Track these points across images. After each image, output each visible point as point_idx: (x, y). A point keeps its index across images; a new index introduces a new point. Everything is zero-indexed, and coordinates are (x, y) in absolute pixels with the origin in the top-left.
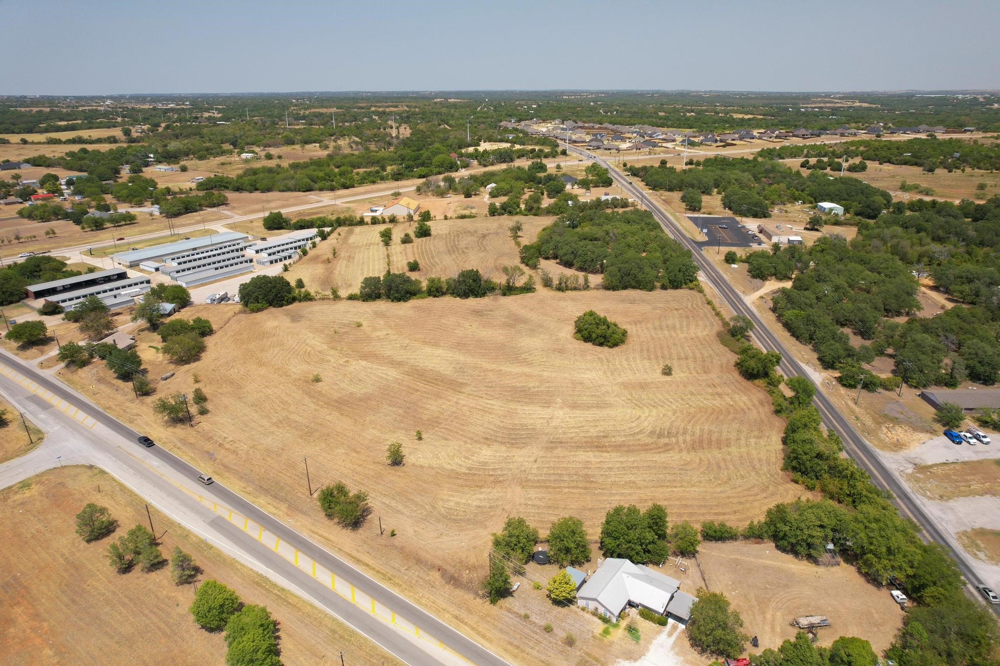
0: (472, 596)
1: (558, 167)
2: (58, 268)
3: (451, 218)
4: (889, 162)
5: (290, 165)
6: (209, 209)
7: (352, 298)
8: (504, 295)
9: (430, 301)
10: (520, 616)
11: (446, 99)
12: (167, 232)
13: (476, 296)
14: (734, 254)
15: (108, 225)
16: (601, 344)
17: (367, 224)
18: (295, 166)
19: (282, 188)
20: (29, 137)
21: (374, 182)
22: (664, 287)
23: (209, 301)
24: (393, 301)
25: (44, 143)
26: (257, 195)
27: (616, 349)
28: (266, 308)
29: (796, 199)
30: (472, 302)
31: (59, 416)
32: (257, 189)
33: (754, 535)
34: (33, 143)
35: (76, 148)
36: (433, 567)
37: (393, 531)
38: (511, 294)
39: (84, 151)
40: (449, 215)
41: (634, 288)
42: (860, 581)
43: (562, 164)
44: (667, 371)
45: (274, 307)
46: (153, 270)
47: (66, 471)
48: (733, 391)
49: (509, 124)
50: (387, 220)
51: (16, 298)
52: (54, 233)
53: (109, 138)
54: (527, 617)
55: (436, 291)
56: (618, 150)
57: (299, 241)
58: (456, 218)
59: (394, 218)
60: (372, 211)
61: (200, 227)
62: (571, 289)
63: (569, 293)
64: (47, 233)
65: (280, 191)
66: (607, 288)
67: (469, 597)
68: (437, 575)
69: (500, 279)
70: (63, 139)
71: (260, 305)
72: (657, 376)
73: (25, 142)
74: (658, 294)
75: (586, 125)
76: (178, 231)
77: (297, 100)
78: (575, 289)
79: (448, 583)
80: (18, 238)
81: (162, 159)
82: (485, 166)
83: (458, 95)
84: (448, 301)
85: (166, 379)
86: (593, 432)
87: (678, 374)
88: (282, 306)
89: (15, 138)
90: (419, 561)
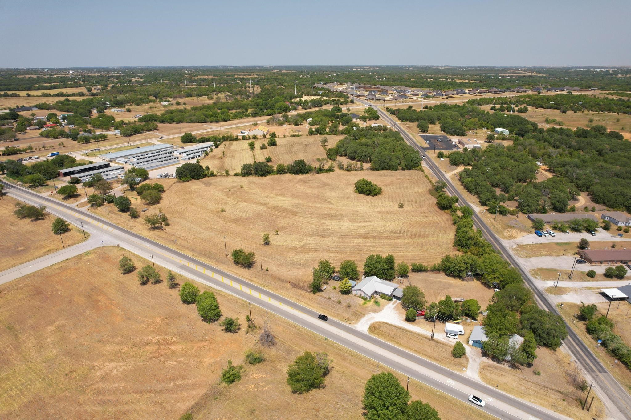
0: (305, 292)
1: (349, 109)
2: (72, 162)
4: (542, 107)
5: (191, 108)
6: (147, 132)
7: (236, 175)
8: (318, 173)
9: (278, 176)
10: (326, 298)
11: (280, 70)
12: (127, 144)
13: (303, 173)
14: (442, 153)
15: (92, 140)
16: (368, 195)
17: (240, 140)
18: (195, 109)
19: (188, 121)
20: (32, 93)
21: (241, 118)
22: (403, 169)
23: (159, 177)
24: (258, 176)
25: (40, 96)
26: (174, 125)
27: (375, 197)
28: (191, 180)
29: (484, 127)
30: (301, 177)
31: (95, 227)
32: (174, 122)
33: (436, 270)
34: (34, 96)
35: (62, 99)
36: (287, 282)
37: (267, 269)
38: (321, 173)
39: (67, 100)
40: (286, 135)
41: (387, 169)
42: (482, 286)
43: (351, 108)
44: (401, 206)
45: (195, 179)
46: (124, 163)
47: (105, 248)
48: (434, 215)
49: (320, 85)
50: (251, 137)
51: (54, 176)
52: (63, 145)
53: (79, 93)
54: (329, 298)
55: (281, 171)
56: (384, 100)
57: (203, 148)
58: (290, 136)
59: (256, 136)
60: (242, 133)
61: (145, 141)
62: (354, 170)
63: (353, 172)
64: (60, 145)
65: (187, 123)
66: (373, 169)
67: (303, 292)
68: (288, 285)
69: (316, 165)
70: (52, 94)
71: (187, 178)
72: (396, 208)
73: (29, 95)
74: (400, 173)
75: (366, 86)
76: (132, 144)
77: (188, 71)
78: (356, 170)
79: (294, 287)
80: (44, 147)
81: (114, 105)
82: (306, 109)
83: (287, 68)
84: (288, 176)
85: (144, 211)
86: (362, 231)
87: (406, 208)
88: (199, 179)
89: (23, 93)
90: (280, 280)
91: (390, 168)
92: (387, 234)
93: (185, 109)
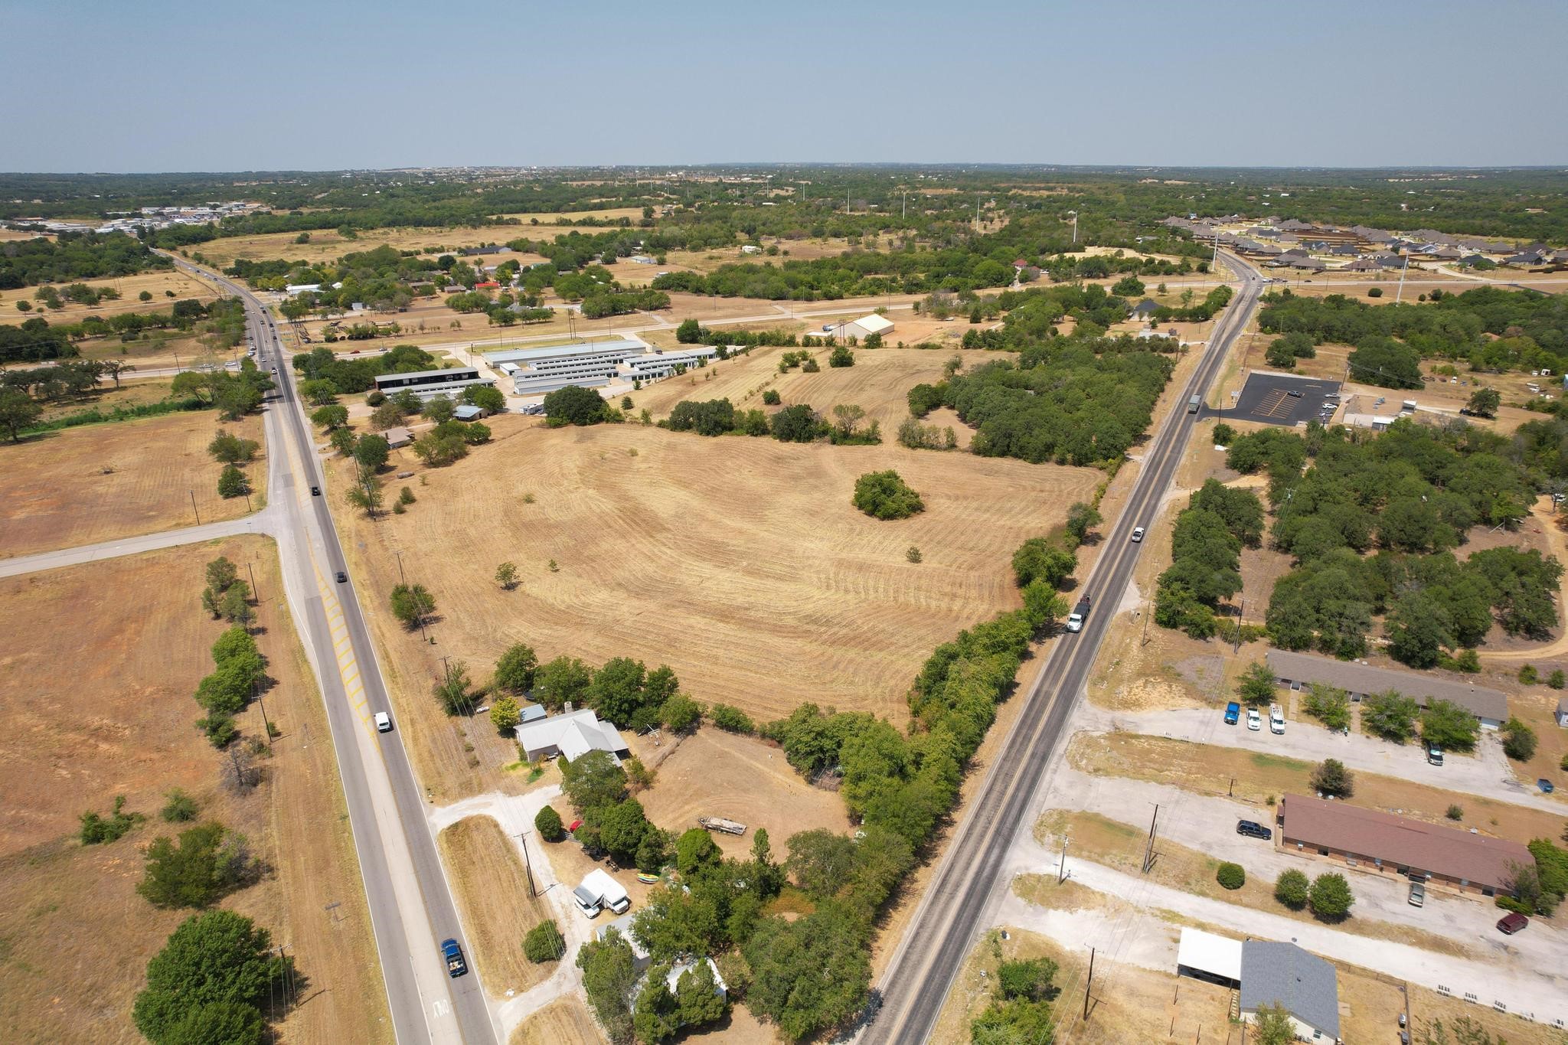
1: (1162, 289)
2: (422, 360)
3: (908, 347)
5: (784, 264)
6: (643, 313)
7: (661, 425)
8: (835, 443)
9: (742, 439)
10: (459, 732)
11: (1162, 180)
12: (568, 336)
14: (1227, 429)
15: (518, 321)
16: (873, 514)
18: (791, 266)
19: (748, 292)
20: (541, 217)
21: (874, 294)
22: (1060, 462)
23: (522, 411)
25: (554, 224)
26: (719, 300)
27: (888, 523)
28: (566, 425)
29: (1538, 367)
32: (717, 293)
33: (775, 736)
34: (543, 224)
35: (566, 231)
38: (843, 443)
39: (574, 233)
40: (905, 343)
41: (1018, 456)
43: (1168, 286)
44: (915, 557)
45: (574, 425)
46: (507, 373)
49: (1183, 220)
50: (823, 342)
51: (362, 387)
52: (459, 326)
53: (621, 220)
57: (689, 357)
58: (915, 347)
59: (833, 340)
60: (825, 330)
61: (607, 333)
62: (927, 448)
64: (453, 325)
65: (745, 297)
66: (978, 451)
69: (833, 421)
70: (574, 221)
71: (559, 420)
72: (902, 561)
73: (535, 222)
76: (579, 334)
78: (932, 447)
80: (422, 328)
82: (1057, 281)
83: (1178, 173)
84: (769, 443)
85: (402, 477)
87: (929, 563)
88: (581, 425)
89: (526, 218)
91: (1021, 454)
92: (790, 621)
93: (768, 264)
